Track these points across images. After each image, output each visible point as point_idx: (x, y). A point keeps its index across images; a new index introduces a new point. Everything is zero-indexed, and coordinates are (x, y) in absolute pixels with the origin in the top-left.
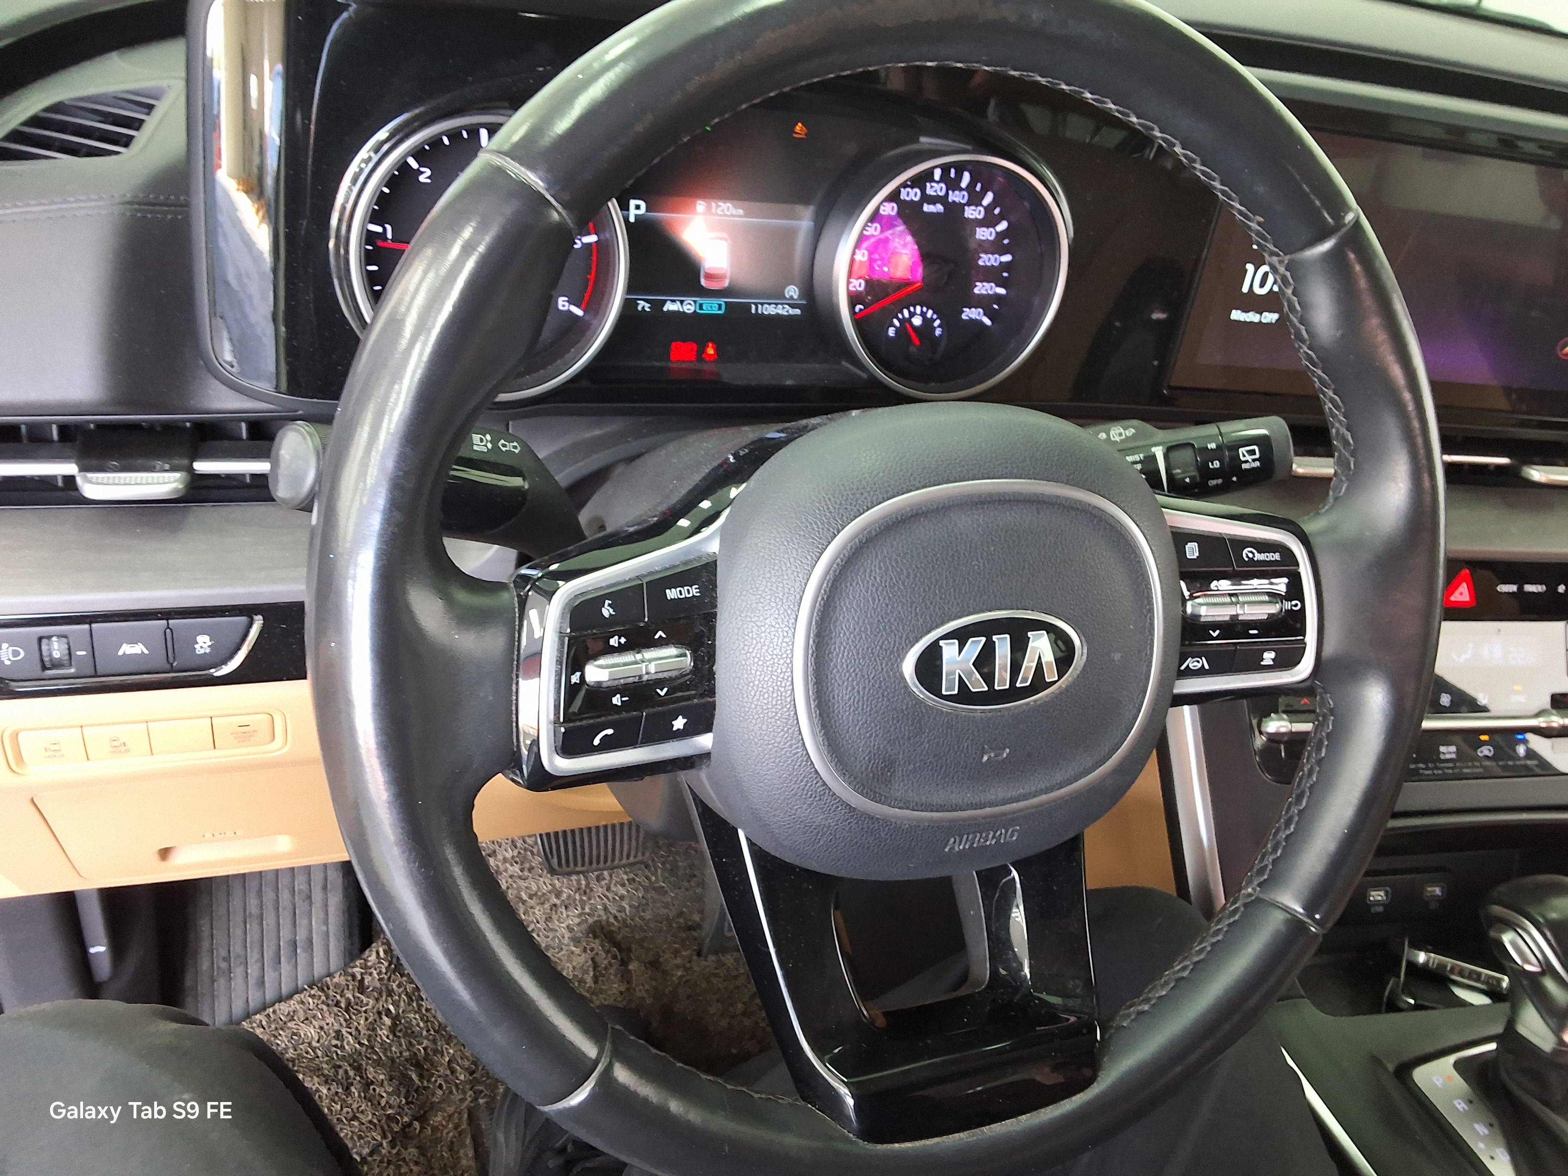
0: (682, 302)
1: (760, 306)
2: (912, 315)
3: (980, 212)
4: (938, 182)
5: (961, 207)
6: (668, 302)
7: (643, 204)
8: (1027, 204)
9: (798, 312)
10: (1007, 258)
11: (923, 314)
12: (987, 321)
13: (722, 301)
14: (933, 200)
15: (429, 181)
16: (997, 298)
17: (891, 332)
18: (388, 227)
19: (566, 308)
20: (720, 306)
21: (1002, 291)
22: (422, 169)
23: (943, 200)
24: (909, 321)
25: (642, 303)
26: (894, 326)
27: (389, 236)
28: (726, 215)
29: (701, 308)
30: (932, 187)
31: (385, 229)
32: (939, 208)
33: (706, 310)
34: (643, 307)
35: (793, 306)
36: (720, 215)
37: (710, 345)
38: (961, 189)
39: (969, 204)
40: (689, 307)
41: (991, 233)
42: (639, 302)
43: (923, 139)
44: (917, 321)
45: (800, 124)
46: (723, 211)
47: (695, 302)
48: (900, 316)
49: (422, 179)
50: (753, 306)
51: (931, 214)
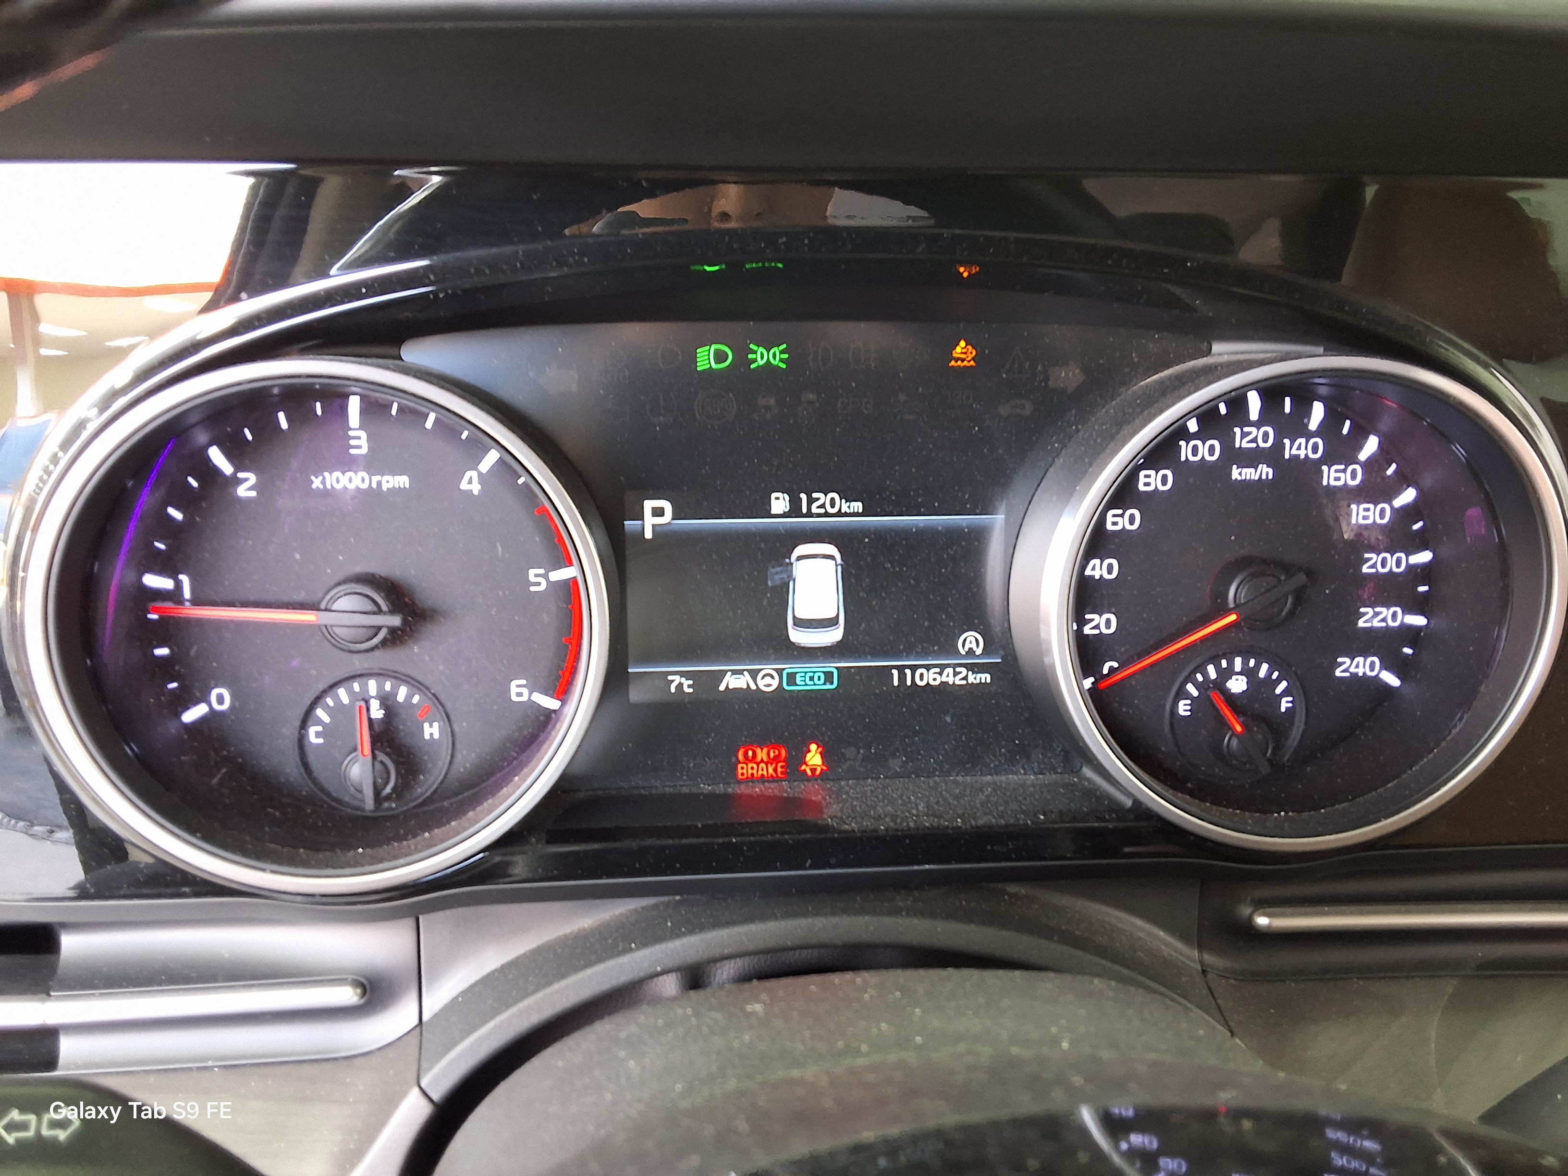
0: (754, 674)
1: (908, 672)
2: (1228, 673)
3: (1354, 472)
4: (1258, 424)
5: (1312, 468)
6: (729, 673)
7: (667, 505)
8: (1460, 451)
9: (986, 678)
10: (1424, 557)
11: (1247, 672)
12: (1391, 679)
13: (832, 667)
14: (1251, 458)
15: (253, 494)
16: (1411, 635)
17: (1183, 708)
18: (184, 578)
19: (525, 698)
20: (829, 677)
21: (1419, 621)
22: (241, 475)
23: (1273, 456)
24: (1219, 685)
25: (677, 679)
26: (1188, 696)
27: (187, 594)
28: (827, 515)
29: (792, 679)
30: (1244, 435)
31: (179, 585)
32: (1266, 471)
33: (802, 684)
34: (680, 685)
35: (974, 668)
36: (819, 515)
37: (813, 747)
38: (1309, 435)
39: (1329, 458)
40: (768, 680)
41: (1382, 511)
42: (670, 678)
43: (1217, 347)
44: (1237, 685)
45: (963, 344)
46: (823, 506)
47: (780, 672)
48: (1199, 677)
49: (243, 491)
50: (895, 672)
51: (1246, 484)
